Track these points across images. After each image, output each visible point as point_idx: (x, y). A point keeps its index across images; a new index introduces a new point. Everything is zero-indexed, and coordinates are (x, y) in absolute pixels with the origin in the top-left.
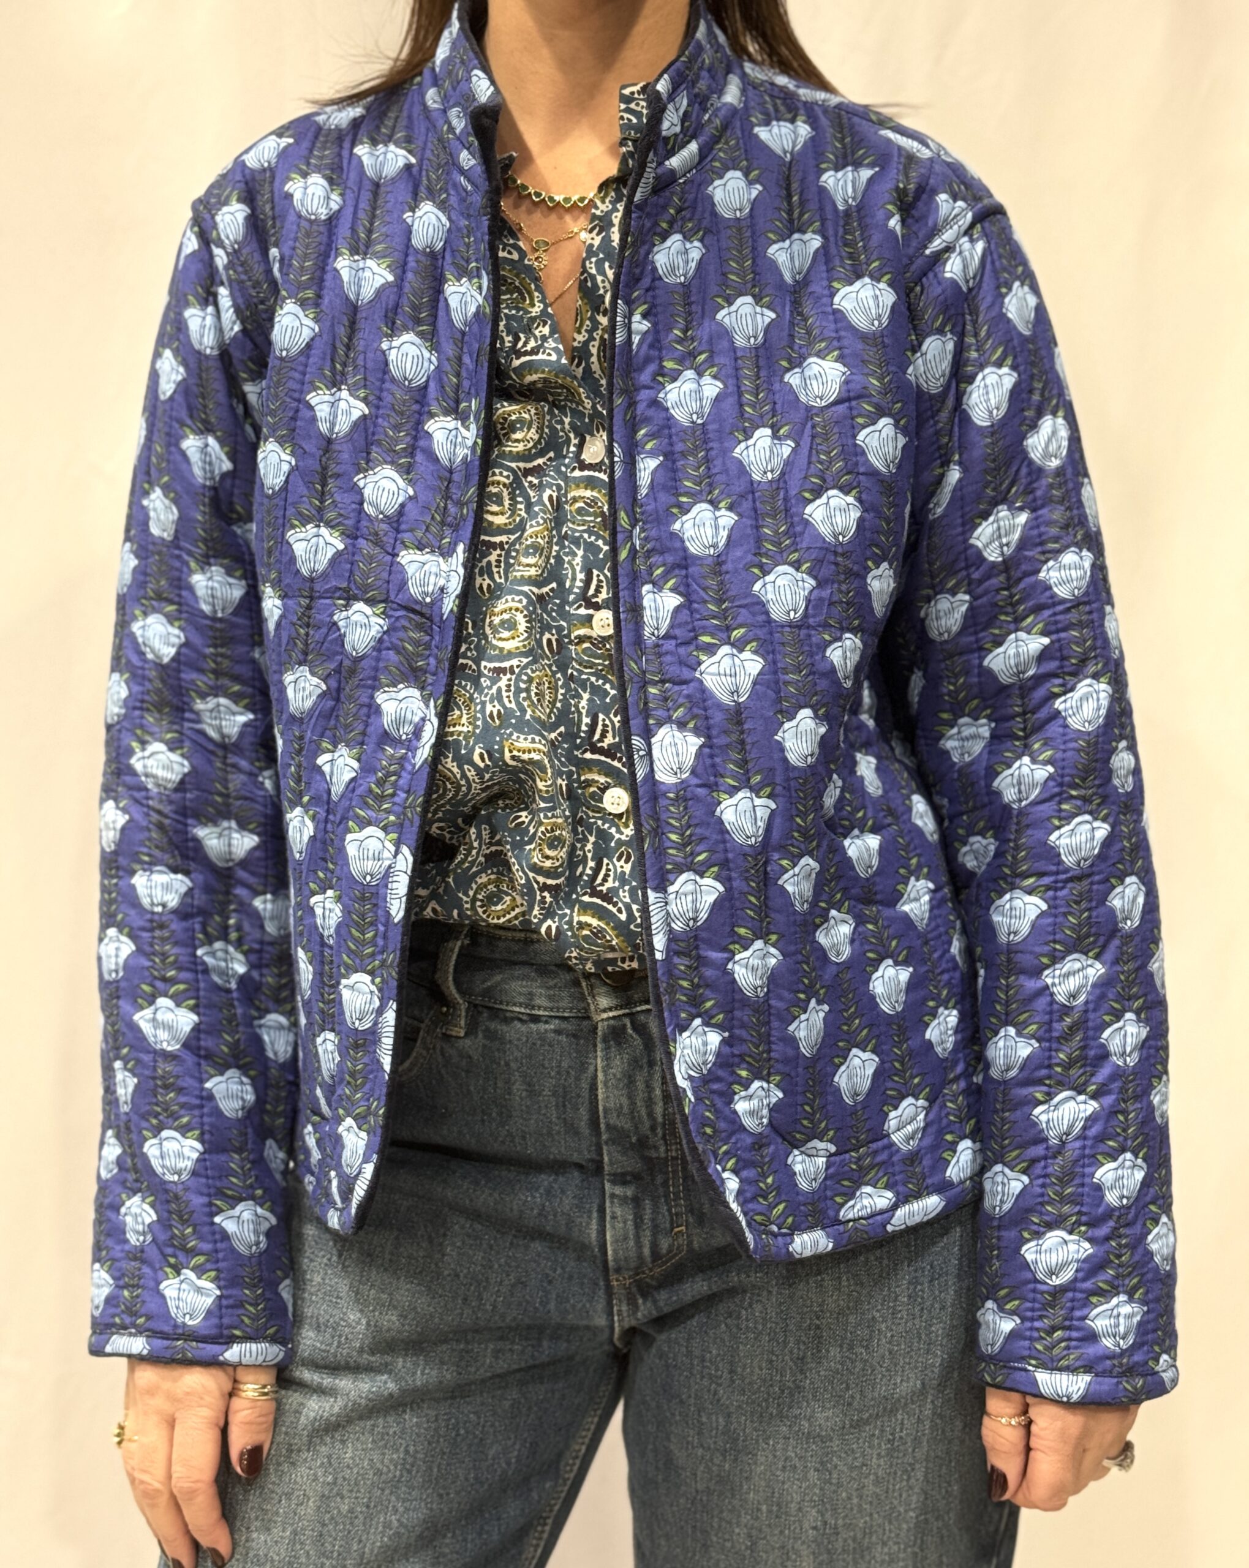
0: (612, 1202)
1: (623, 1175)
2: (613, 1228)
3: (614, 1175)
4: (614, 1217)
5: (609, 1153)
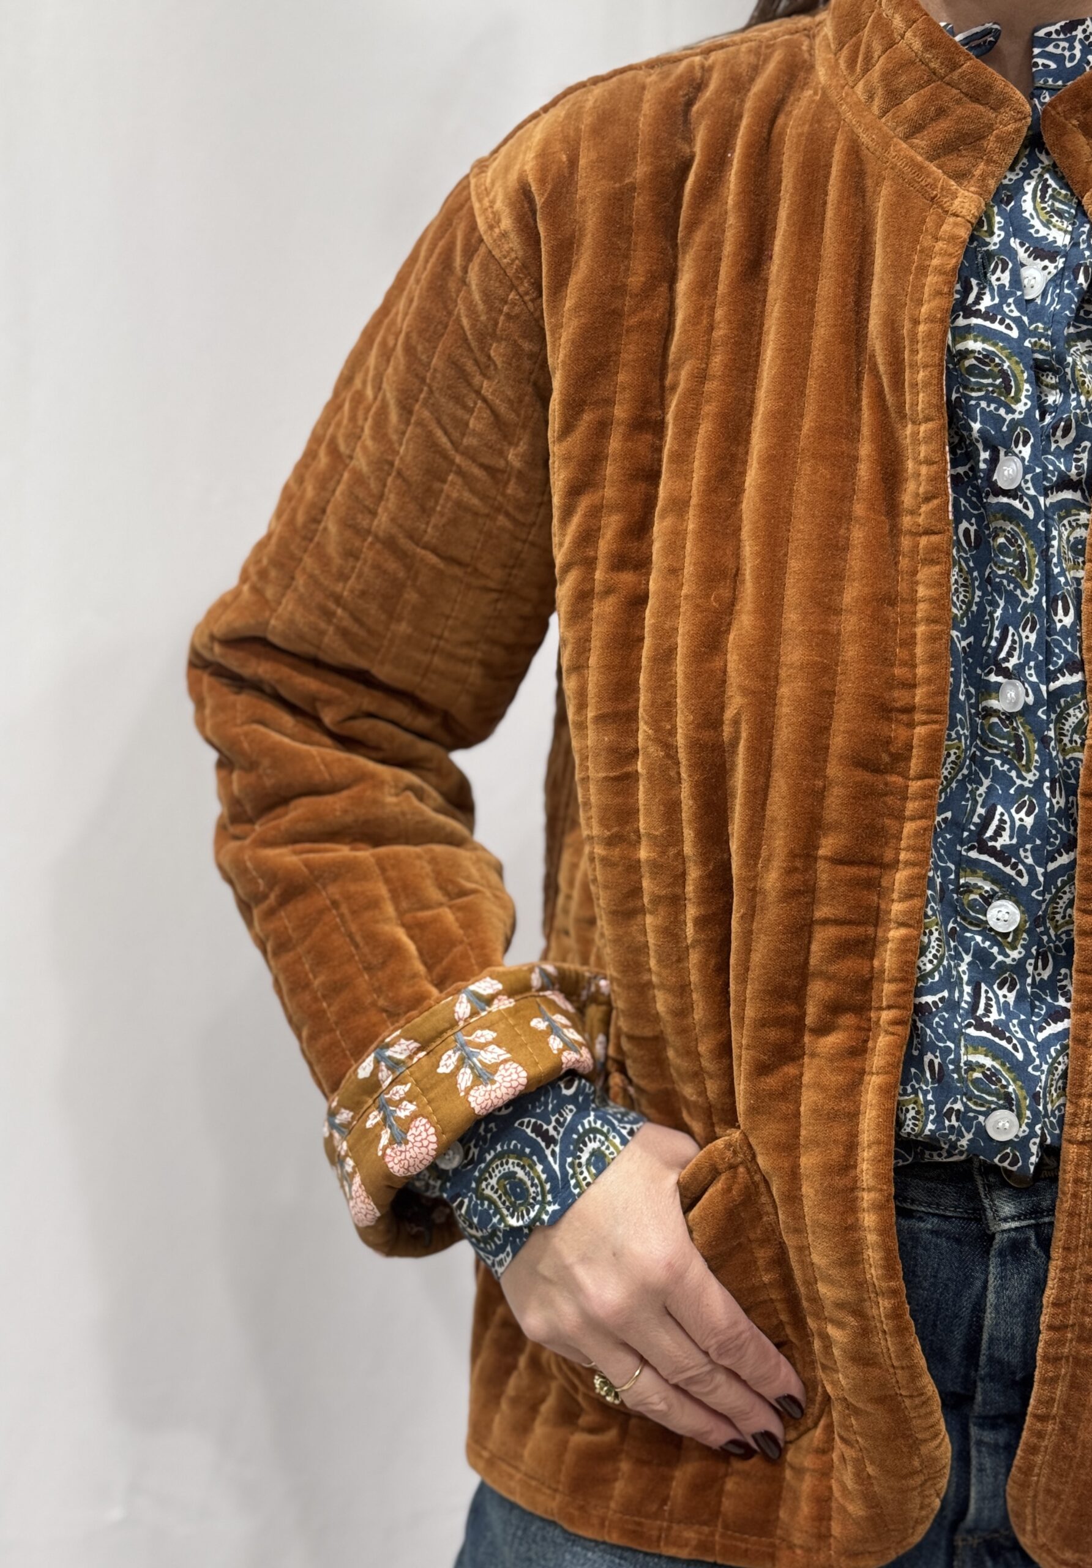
0: (979, 1451)
1: (995, 1417)
2: (980, 1482)
3: (985, 1418)
4: (981, 1470)
5: (985, 1392)
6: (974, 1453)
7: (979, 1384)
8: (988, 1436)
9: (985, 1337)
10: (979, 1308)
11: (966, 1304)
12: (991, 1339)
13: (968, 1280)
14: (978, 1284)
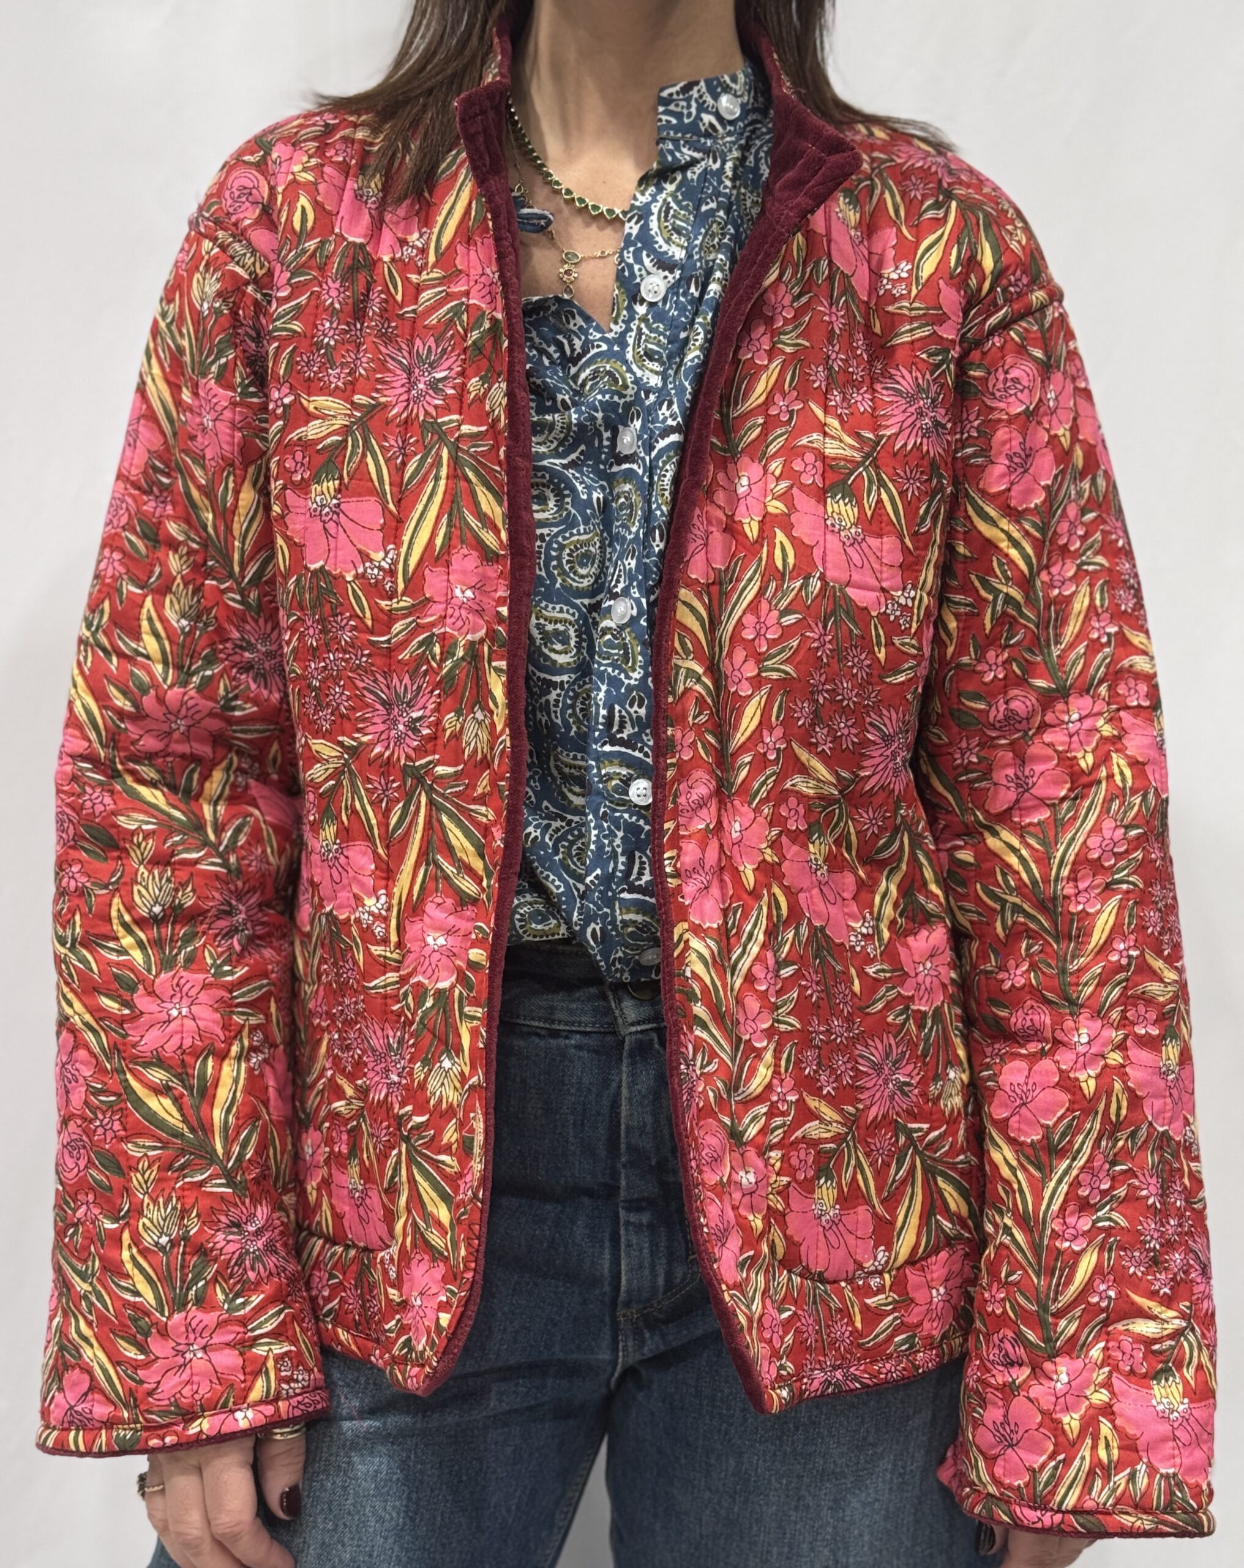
6: (622, 1232)
7: (623, 1171)
8: (633, 1218)
9: (623, 1127)
10: (615, 1105)
11: (606, 1102)
12: (628, 1129)
13: (606, 1083)
14: (614, 1085)
